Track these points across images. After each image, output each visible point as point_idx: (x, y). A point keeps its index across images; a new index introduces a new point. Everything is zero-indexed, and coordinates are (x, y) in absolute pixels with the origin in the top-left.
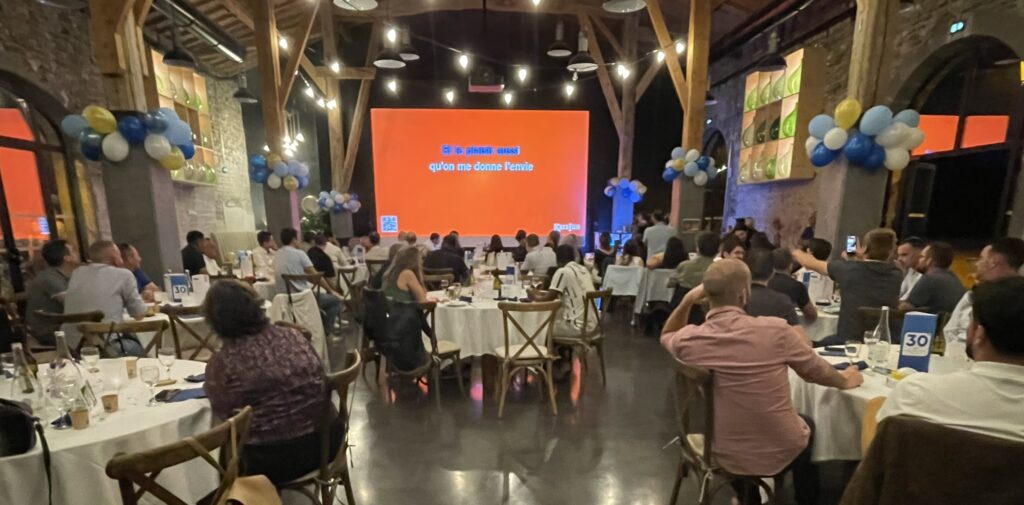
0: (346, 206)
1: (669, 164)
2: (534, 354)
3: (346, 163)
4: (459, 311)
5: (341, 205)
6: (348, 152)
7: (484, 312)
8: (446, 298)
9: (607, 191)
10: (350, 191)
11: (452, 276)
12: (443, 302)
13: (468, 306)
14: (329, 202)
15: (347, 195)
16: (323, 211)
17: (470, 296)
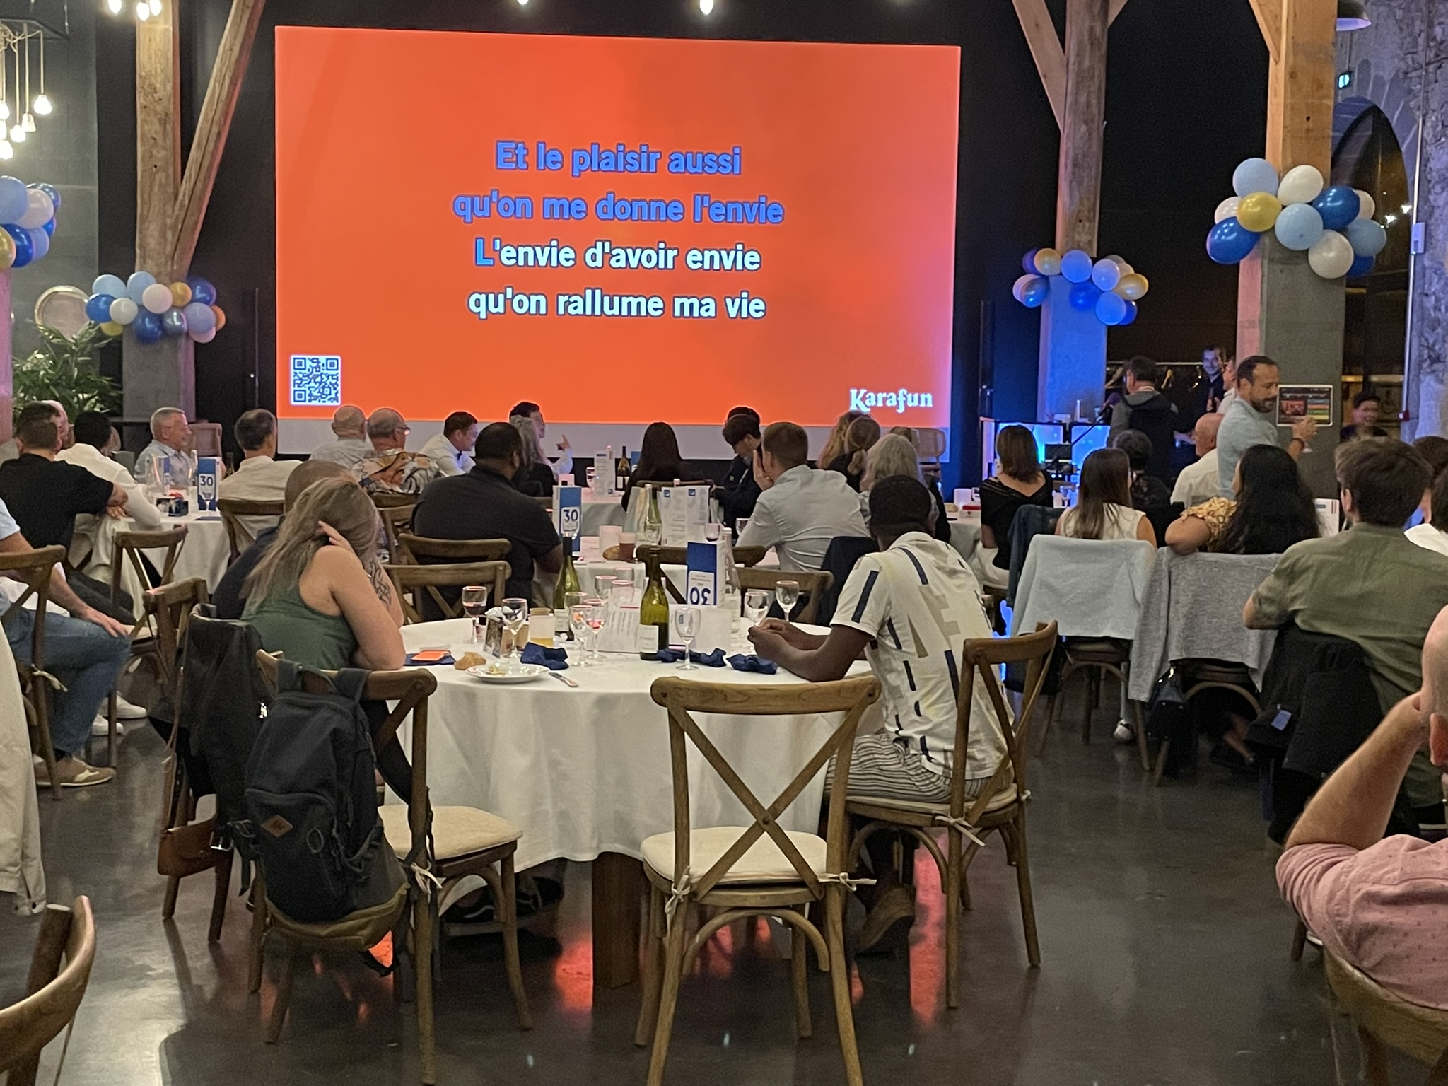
0: (175, 320)
1: (1224, 211)
2: (780, 866)
3: (185, 187)
4: (518, 696)
5: (160, 319)
6: (194, 153)
7: (605, 702)
8: (478, 648)
9: (1021, 288)
10: (193, 275)
11: (503, 568)
12: (462, 666)
13: (550, 682)
14: (123, 309)
15: (181, 287)
16: (101, 336)
17: (559, 643)
